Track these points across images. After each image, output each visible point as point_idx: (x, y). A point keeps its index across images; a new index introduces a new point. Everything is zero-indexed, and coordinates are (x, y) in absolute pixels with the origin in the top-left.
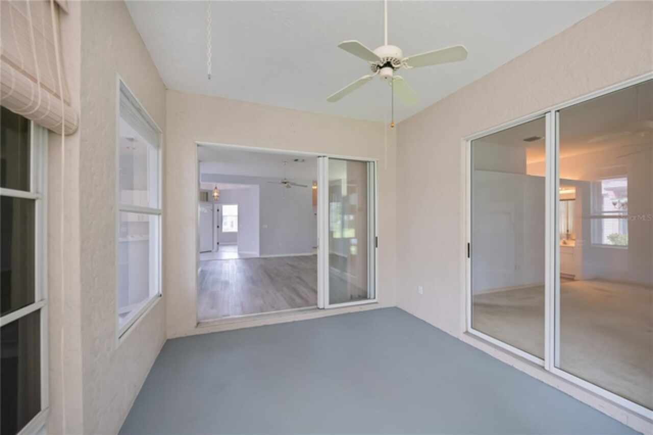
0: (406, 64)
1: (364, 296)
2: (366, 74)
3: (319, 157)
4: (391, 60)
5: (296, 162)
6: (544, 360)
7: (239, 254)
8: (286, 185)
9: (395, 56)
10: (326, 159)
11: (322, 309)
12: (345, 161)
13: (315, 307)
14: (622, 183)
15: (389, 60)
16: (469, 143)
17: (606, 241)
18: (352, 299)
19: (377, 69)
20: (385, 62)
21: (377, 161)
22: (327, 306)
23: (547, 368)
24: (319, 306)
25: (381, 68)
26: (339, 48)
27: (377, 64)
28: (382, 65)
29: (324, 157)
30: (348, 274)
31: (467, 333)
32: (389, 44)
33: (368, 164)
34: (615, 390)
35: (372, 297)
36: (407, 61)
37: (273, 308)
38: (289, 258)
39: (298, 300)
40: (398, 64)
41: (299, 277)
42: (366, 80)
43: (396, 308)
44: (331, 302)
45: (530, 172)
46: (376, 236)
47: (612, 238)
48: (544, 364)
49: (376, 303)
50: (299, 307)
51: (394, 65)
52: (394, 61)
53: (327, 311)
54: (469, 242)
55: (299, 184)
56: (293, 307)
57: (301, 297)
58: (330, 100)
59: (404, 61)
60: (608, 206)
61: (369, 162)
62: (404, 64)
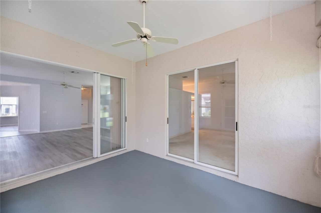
0: (154, 39)
1: (120, 148)
2: (135, 38)
3: (94, 73)
4: (147, 35)
5: (72, 73)
6: (194, 160)
7: (19, 132)
8: (65, 86)
9: (149, 34)
10: (99, 74)
11: (96, 158)
12: (109, 77)
13: (92, 157)
14: (209, 95)
15: (146, 35)
16: (168, 76)
17: (202, 115)
18: (113, 149)
19: (140, 37)
20: (145, 35)
21: (126, 79)
22: (99, 155)
23: (195, 162)
24: (94, 157)
25: (142, 37)
26: (127, 24)
27: (141, 35)
28: (143, 36)
29: (97, 73)
30: (111, 138)
31: (167, 155)
32: (146, 27)
33: (122, 80)
34: (214, 165)
35: (124, 146)
36: (154, 38)
37: (61, 163)
38: (63, 131)
39: (79, 156)
40: (149, 38)
41: (75, 142)
42: (134, 41)
43: (135, 150)
44: (101, 154)
45: (184, 90)
46: (126, 116)
47: (203, 114)
48: (194, 161)
49: (126, 149)
50: (81, 159)
51: (148, 38)
52: (148, 36)
53: (100, 158)
54: (168, 117)
55: (74, 86)
56: (77, 160)
57: (81, 154)
58: (113, 45)
59: (153, 38)
60: (203, 103)
61: (122, 79)
62: (153, 39)
